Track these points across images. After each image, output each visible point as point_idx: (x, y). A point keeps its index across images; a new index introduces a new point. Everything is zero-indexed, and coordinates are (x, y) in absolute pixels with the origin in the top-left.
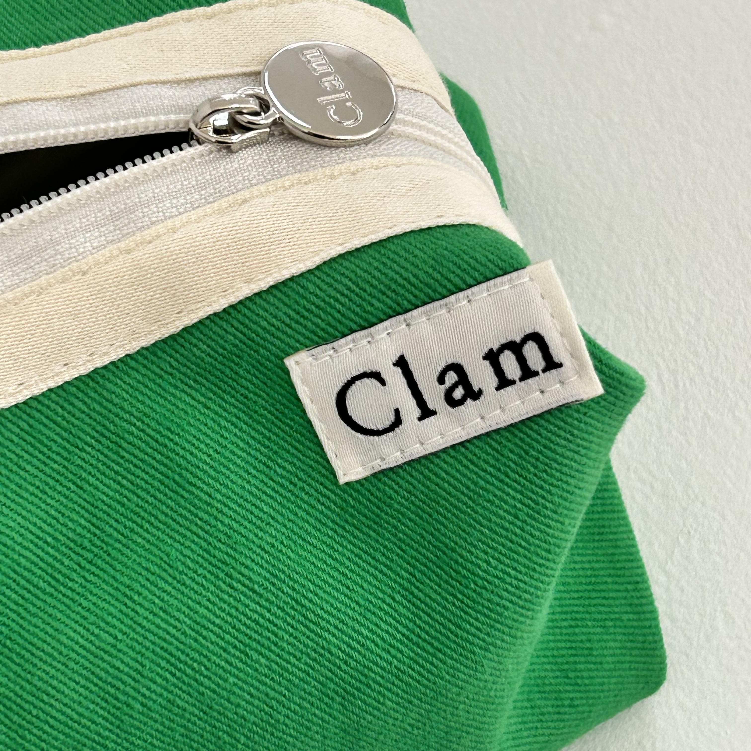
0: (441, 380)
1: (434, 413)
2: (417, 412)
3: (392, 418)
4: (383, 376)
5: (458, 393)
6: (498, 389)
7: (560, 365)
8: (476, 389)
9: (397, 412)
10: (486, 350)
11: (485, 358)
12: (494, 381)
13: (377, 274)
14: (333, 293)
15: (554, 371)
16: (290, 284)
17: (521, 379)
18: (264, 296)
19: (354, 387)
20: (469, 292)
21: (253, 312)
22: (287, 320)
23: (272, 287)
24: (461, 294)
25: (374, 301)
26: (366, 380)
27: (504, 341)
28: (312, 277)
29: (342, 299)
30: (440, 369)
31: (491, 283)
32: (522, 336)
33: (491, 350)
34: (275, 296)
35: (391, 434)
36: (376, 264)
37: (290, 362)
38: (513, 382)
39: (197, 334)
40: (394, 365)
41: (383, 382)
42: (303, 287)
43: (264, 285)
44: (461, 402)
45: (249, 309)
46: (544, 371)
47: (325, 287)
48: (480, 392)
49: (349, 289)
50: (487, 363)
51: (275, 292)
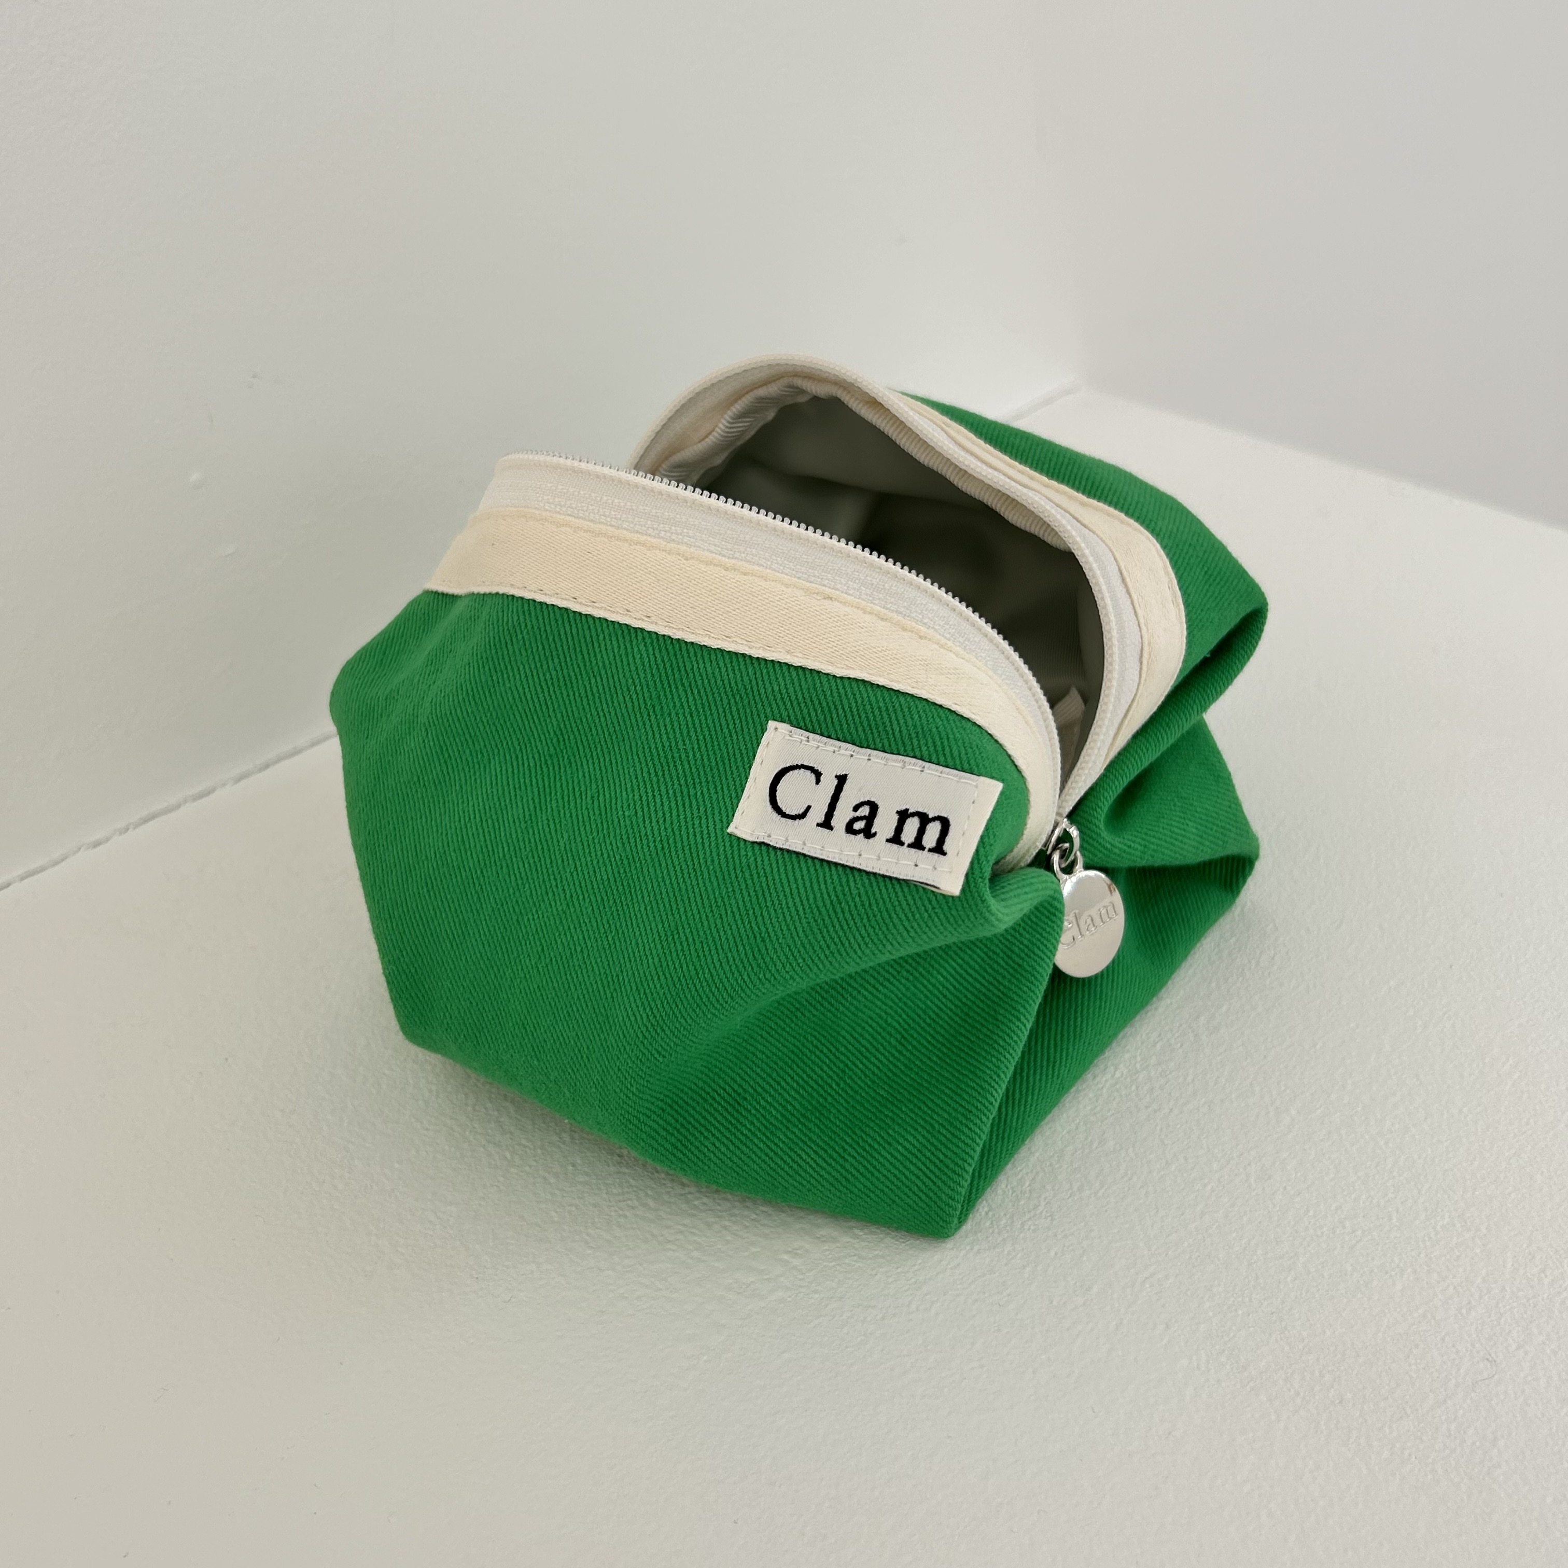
0: (856, 808)
1: (831, 828)
2: (821, 819)
3: (801, 811)
4: (822, 778)
5: (859, 825)
6: (888, 841)
7: (944, 854)
8: (873, 831)
9: (809, 807)
10: (904, 808)
11: (898, 812)
12: (891, 834)
13: (877, 712)
14: (838, 703)
15: (936, 856)
16: (815, 674)
17: (910, 846)
18: (792, 669)
19: (796, 771)
20: (927, 765)
21: (776, 674)
22: (793, 697)
23: (801, 667)
24: (921, 762)
25: (860, 729)
26: (808, 772)
27: (921, 810)
28: (832, 681)
29: (841, 711)
30: (862, 800)
31: (947, 770)
32: (936, 815)
33: (907, 810)
34: (798, 675)
35: (790, 821)
36: (881, 704)
37: (772, 724)
38: (902, 844)
39: (727, 661)
40: (836, 776)
41: (818, 781)
42: (821, 683)
43: (796, 662)
44: (856, 833)
45: (775, 670)
46: (930, 850)
47: (835, 695)
48: (875, 834)
49: (850, 708)
50: (897, 817)
51: (800, 672)
